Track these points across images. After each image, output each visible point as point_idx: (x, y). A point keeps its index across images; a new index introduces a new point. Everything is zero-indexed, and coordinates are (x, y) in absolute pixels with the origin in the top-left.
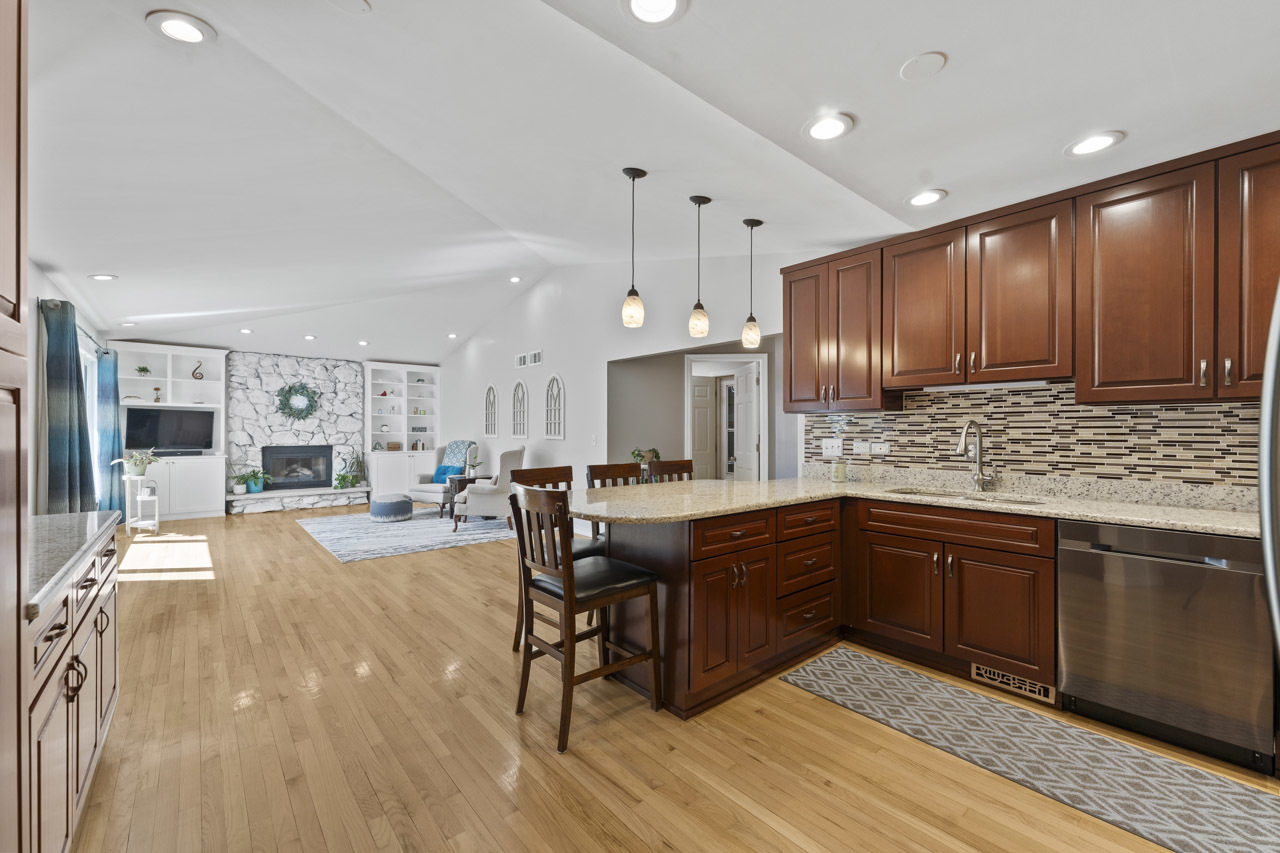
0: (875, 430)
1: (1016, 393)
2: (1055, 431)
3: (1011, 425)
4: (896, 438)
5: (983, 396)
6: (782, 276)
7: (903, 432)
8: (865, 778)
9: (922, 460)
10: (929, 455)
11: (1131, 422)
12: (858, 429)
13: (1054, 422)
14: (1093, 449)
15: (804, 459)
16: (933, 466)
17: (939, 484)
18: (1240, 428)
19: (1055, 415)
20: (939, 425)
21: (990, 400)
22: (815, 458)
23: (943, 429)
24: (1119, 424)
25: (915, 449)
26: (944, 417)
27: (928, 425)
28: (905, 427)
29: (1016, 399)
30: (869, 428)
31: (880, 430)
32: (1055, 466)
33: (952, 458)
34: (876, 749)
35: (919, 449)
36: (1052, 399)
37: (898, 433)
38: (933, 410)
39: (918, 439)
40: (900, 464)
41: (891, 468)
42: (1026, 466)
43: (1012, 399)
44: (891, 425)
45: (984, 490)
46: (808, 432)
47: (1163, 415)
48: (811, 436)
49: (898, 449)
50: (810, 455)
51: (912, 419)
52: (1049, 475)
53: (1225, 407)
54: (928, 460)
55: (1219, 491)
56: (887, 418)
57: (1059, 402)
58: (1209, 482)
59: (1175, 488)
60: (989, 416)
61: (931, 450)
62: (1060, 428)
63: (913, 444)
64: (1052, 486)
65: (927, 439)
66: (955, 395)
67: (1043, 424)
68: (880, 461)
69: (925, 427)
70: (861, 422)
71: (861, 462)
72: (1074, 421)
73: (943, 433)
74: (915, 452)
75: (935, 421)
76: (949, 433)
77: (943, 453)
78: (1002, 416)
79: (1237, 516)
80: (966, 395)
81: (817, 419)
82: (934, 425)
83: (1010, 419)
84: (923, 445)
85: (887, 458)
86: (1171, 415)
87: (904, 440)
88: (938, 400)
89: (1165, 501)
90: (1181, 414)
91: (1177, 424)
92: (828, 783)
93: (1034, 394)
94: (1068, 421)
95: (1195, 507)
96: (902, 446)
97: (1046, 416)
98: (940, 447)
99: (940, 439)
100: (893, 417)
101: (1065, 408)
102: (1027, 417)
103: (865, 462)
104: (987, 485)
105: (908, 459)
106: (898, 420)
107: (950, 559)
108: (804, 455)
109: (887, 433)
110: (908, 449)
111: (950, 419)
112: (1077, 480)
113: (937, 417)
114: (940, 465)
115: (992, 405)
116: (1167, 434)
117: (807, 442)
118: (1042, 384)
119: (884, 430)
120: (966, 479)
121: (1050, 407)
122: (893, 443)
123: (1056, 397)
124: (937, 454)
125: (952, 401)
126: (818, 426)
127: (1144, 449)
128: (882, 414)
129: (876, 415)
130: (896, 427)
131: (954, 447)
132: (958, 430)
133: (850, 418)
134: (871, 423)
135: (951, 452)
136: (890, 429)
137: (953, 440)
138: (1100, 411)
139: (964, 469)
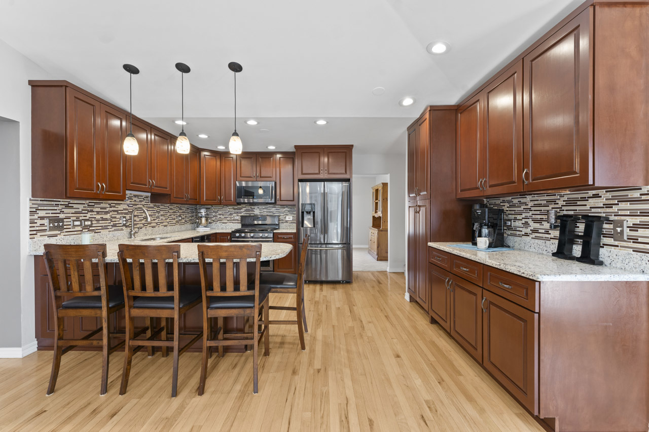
0: (83, 212)
1: (135, 196)
4: (95, 216)
7: (98, 213)
9: (105, 228)
10: (109, 224)
11: (157, 209)
12: (73, 211)
16: (111, 230)
17: (116, 238)
20: (113, 209)
21: (129, 198)
22: (39, 234)
23: (114, 211)
24: (155, 209)
25: (103, 222)
26: (114, 205)
28: (99, 210)
30: (80, 210)
31: (86, 212)
33: (117, 225)
35: (105, 222)
37: (96, 213)
39: (105, 217)
40: (97, 231)
41: (92, 234)
43: (134, 199)
44: (92, 209)
46: (32, 213)
47: (161, 207)
48: (36, 216)
49: (96, 222)
50: (35, 232)
51: (102, 205)
52: (143, 229)
53: (168, 205)
54: (108, 227)
56: (90, 204)
57: (144, 201)
61: (110, 221)
63: (103, 219)
65: (108, 216)
68: (87, 230)
69: (107, 210)
70: (75, 206)
71: (76, 233)
72: (147, 208)
73: (114, 213)
74: (102, 223)
75: (111, 207)
76: (116, 213)
77: (115, 223)
78: (132, 205)
81: (41, 202)
82: (111, 209)
83: (134, 207)
84: (106, 219)
85: (91, 229)
90: (163, 207)
91: (163, 209)
93: (139, 197)
96: (98, 221)
97: (142, 206)
99: (113, 216)
100: (93, 204)
101: (145, 203)
102: (138, 206)
103: (78, 232)
104: (134, 235)
105: (100, 228)
106: (96, 206)
109: (90, 213)
110: (100, 222)
111: (116, 206)
113: (112, 205)
114: (114, 228)
117: (32, 222)
119: (89, 211)
122: (93, 219)
123: (144, 199)
124: (112, 224)
126: (42, 208)
127: (158, 217)
128: (88, 201)
129: (84, 202)
130: (95, 210)
131: (118, 220)
132: (119, 212)
133: (67, 203)
134: (81, 207)
135: (117, 222)
136: (92, 211)
137: (118, 216)
138: (152, 205)
139: (122, 230)
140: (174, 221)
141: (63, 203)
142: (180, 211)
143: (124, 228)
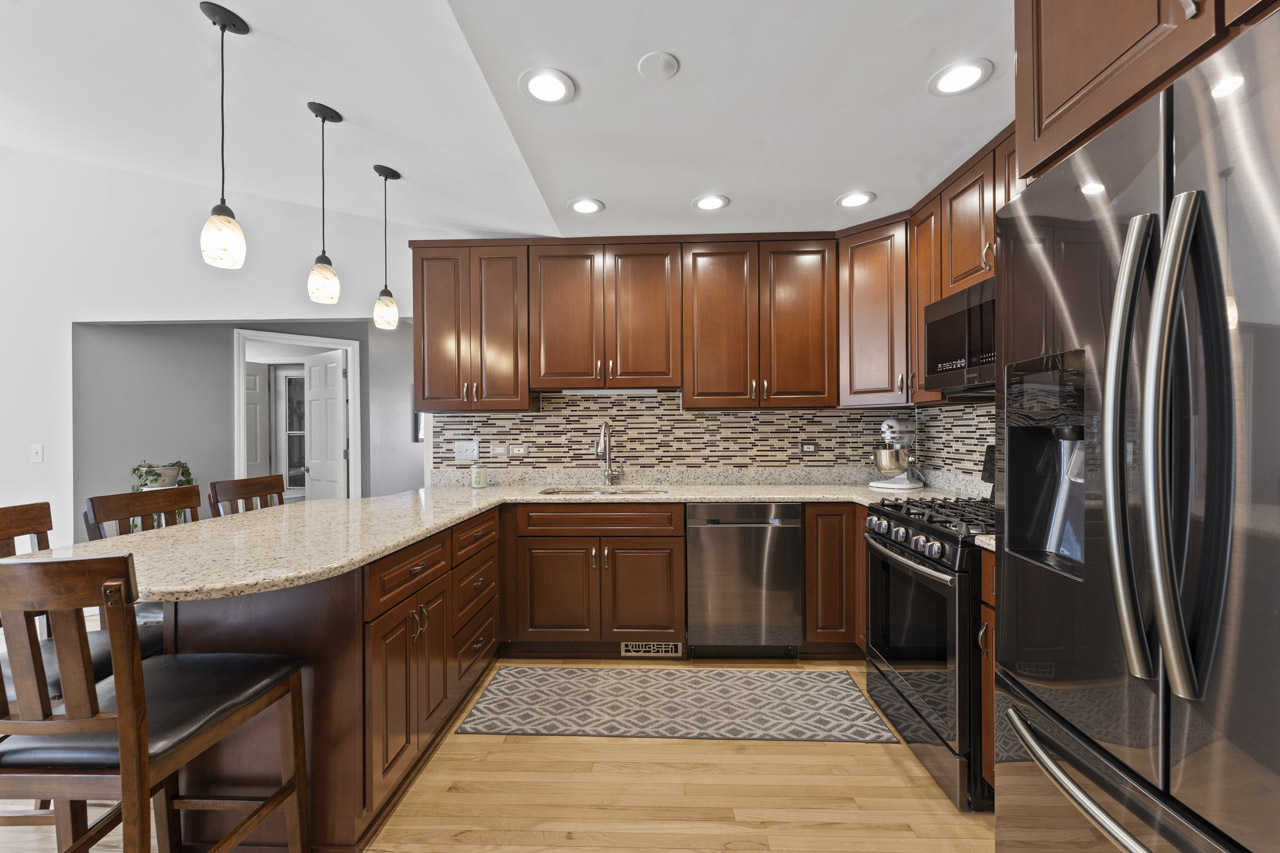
0: (513, 432)
1: (633, 399)
2: (660, 431)
3: (630, 426)
4: (534, 439)
5: (608, 400)
6: (411, 251)
7: (540, 433)
8: (598, 807)
9: (557, 460)
10: (565, 455)
11: (706, 424)
12: (495, 430)
13: (659, 424)
14: (684, 445)
15: (432, 465)
16: (568, 465)
17: (574, 481)
18: (761, 428)
19: (659, 418)
20: (573, 426)
21: (614, 404)
22: (445, 463)
23: (576, 430)
24: (698, 425)
25: (551, 449)
26: (577, 418)
27: (563, 426)
28: (543, 428)
29: (633, 404)
30: (507, 429)
31: (517, 431)
32: (660, 459)
33: (584, 457)
34: (588, 767)
35: (556, 449)
36: (657, 405)
37: (536, 434)
38: (567, 412)
39: (555, 440)
40: (538, 465)
41: (529, 469)
42: (641, 461)
43: (630, 404)
44: (528, 427)
45: (612, 484)
46: (436, 434)
47: (724, 419)
48: (441, 439)
49: (536, 450)
50: (439, 460)
51: (549, 420)
52: (656, 468)
53: (753, 413)
54: (563, 460)
55: (751, 471)
56: (526, 419)
57: (662, 407)
58: (745, 466)
59: (730, 472)
60: (613, 418)
61: (566, 450)
62: (664, 428)
63: (550, 445)
64: (659, 476)
65: (563, 440)
66: (586, 399)
67: (652, 426)
68: (518, 462)
69: (561, 428)
70: (498, 423)
71: (499, 465)
72: (672, 423)
73: (576, 434)
74: (552, 452)
75: (569, 422)
76: (581, 434)
77: (577, 452)
78: (623, 418)
79: (761, 487)
80: (595, 399)
81: (447, 419)
82: (568, 426)
83: (629, 421)
84: (559, 445)
85: (525, 460)
86: (727, 419)
87: (541, 441)
88: (572, 403)
89: (725, 482)
90: (731, 418)
91: (730, 425)
92: (569, 836)
93: (646, 400)
94: (668, 423)
95: (740, 484)
96: (540, 447)
97: (654, 419)
98: (574, 447)
99: (574, 439)
100: (531, 419)
101: (666, 413)
102: (641, 419)
103: (503, 465)
104: (614, 479)
105: (545, 460)
106: (536, 421)
107: (606, 552)
108: (432, 460)
109: (525, 434)
110: (546, 450)
111: (582, 421)
112: (675, 469)
113: (571, 418)
114: (574, 463)
115: (616, 408)
116: (726, 433)
117: (436, 446)
118: (654, 392)
119: (522, 431)
120: (596, 475)
121: (657, 411)
122: (530, 445)
123: (660, 404)
124: (571, 453)
125: (584, 404)
126: (449, 427)
127: (713, 444)
128: (520, 415)
129: (514, 416)
130: (533, 428)
131: (587, 446)
132: (589, 431)
133: (485, 419)
134: (508, 424)
135: (582, 452)
136: (528, 431)
137: (585, 440)
138: (688, 415)
139: (596, 466)
140: (781, 456)
141: (478, 419)
142: (808, 428)
143: (601, 463)
